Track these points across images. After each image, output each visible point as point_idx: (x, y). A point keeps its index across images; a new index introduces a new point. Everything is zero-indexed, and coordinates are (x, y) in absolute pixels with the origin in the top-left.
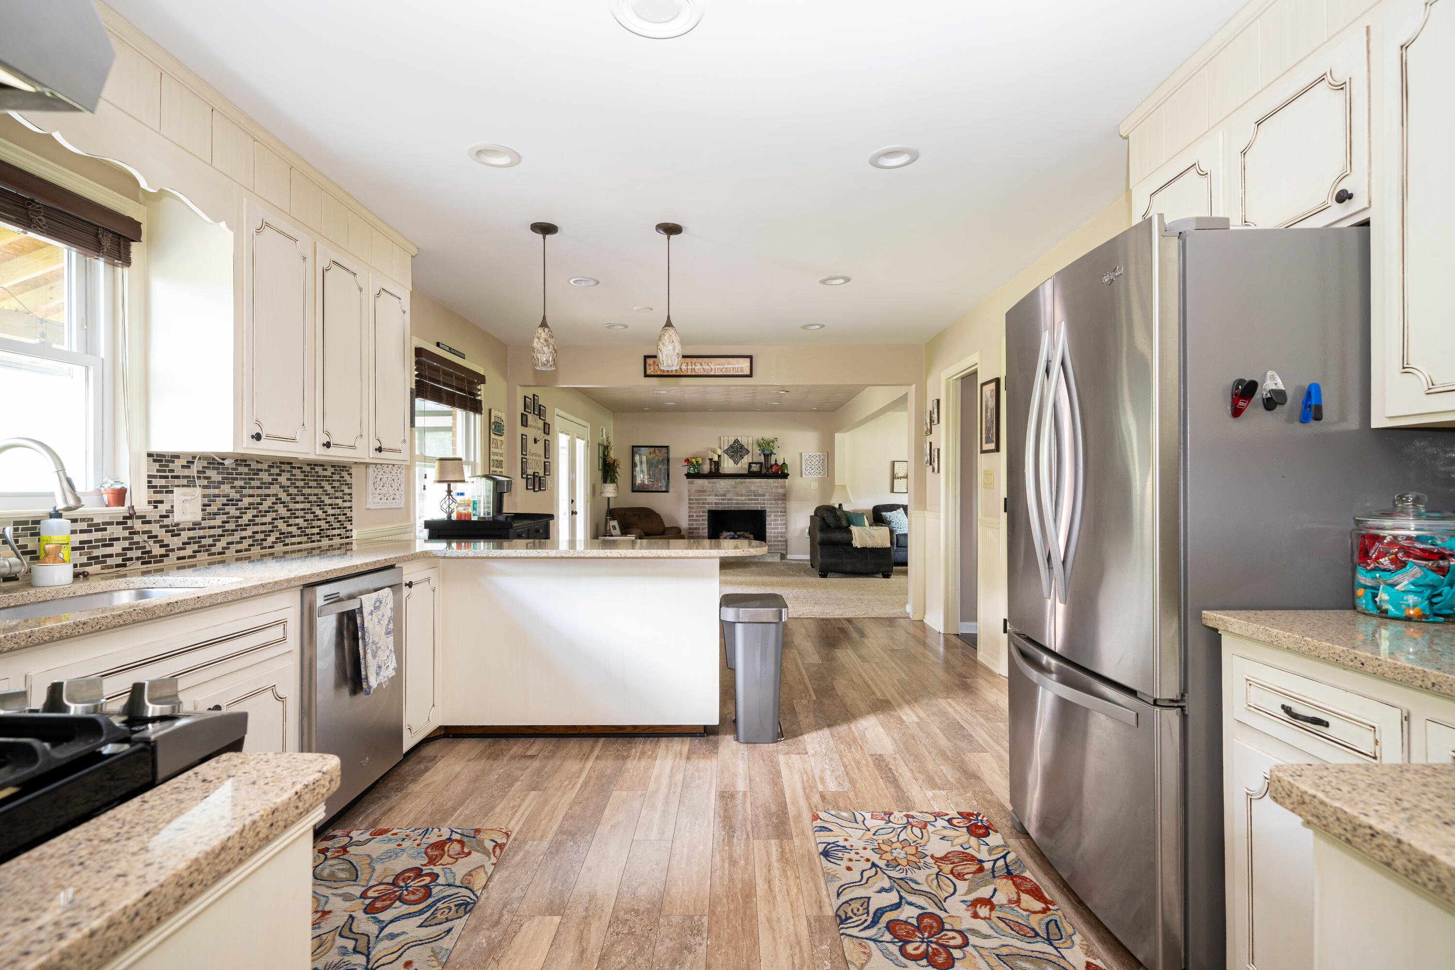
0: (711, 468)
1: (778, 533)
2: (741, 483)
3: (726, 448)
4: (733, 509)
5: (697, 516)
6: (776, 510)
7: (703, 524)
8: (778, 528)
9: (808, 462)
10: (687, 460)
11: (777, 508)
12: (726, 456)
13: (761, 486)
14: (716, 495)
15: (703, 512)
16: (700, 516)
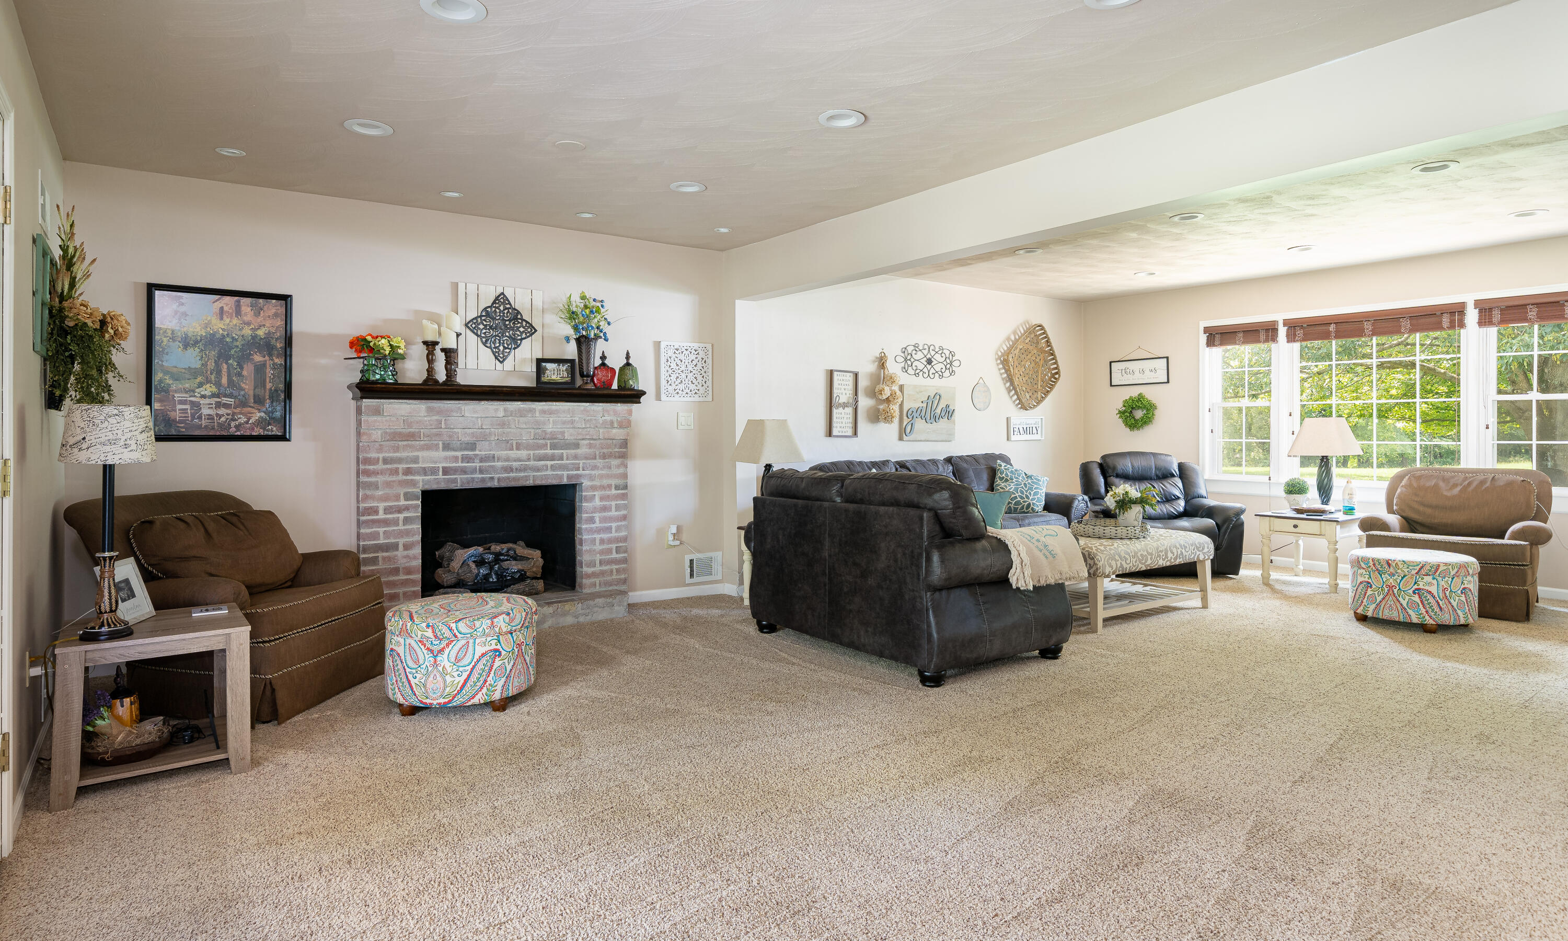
0: (430, 371)
1: (610, 541)
2: (521, 414)
3: (472, 314)
4: (495, 484)
5: (387, 510)
6: (605, 482)
7: (407, 533)
8: (609, 529)
9: (673, 366)
10: (361, 345)
11: (608, 476)
12: (472, 338)
13: (572, 422)
14: (447, 447)
15: (407, 496)
16: (400, 510)
